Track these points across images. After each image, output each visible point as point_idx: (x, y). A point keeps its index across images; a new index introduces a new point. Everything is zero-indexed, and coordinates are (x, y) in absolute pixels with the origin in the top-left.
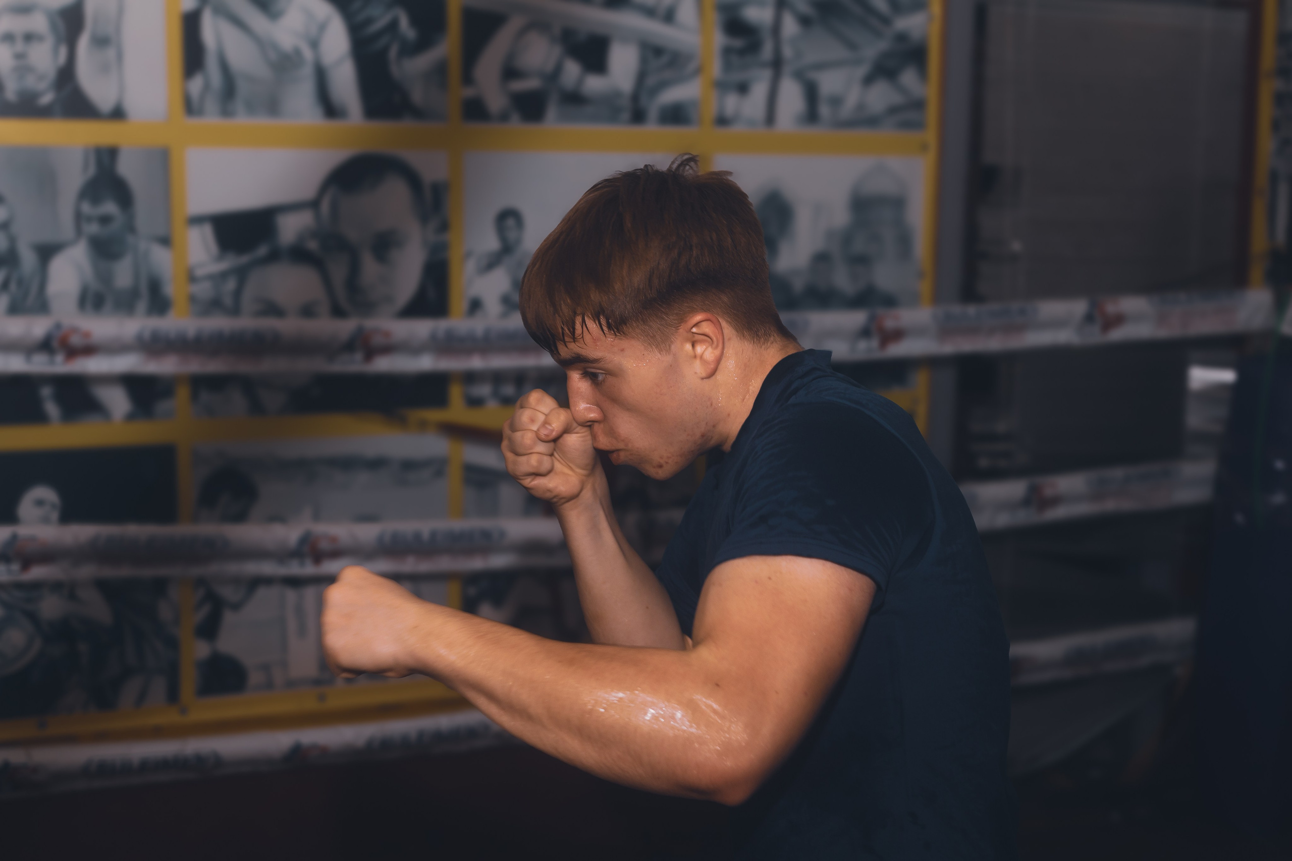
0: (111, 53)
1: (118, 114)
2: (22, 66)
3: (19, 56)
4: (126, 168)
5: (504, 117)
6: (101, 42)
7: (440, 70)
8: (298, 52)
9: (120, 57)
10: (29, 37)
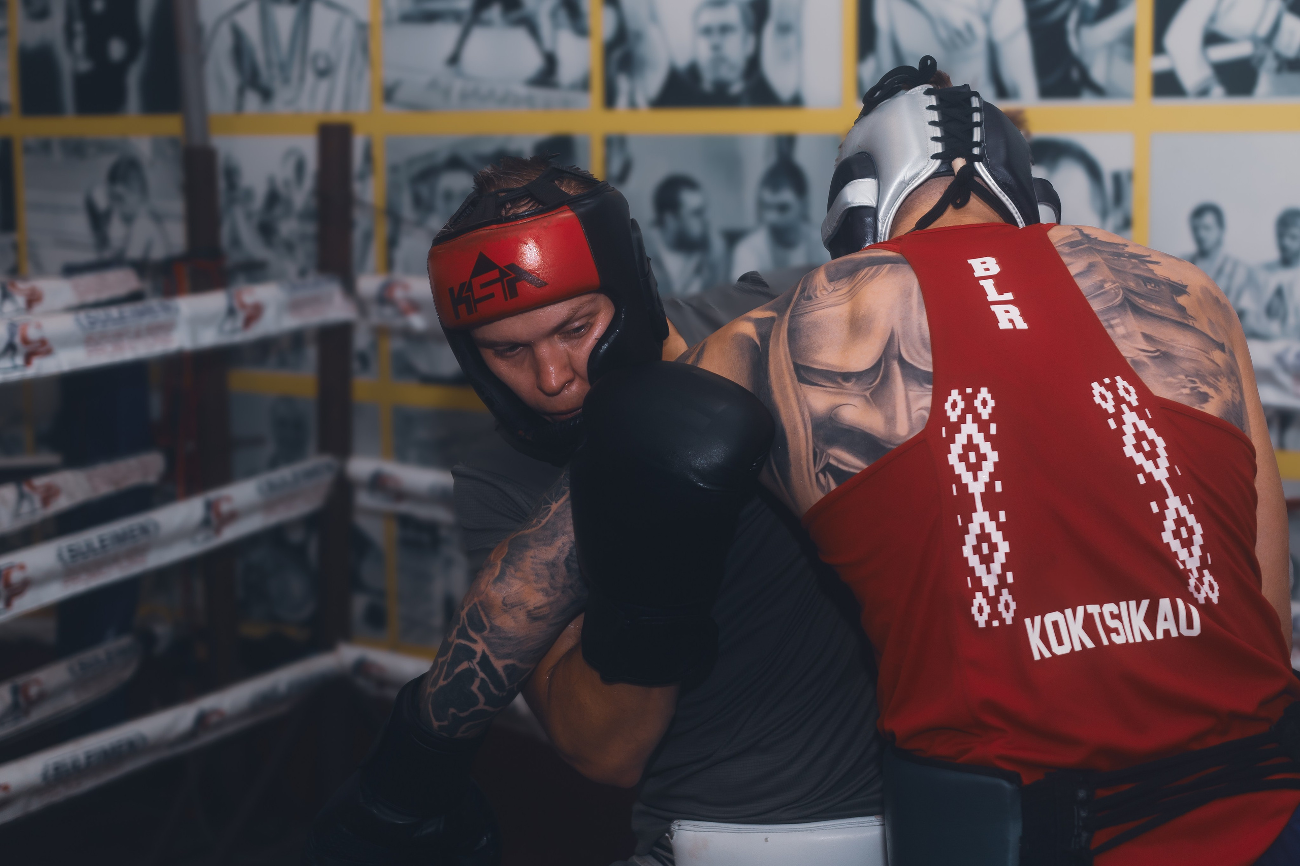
0: (791, 40)
1: (796, 102)
2: (719, 59)
3: (716, 48)
4: (804, 157)
5: (1204, 92)
6: (784, 29)
7: (1128, 39)
8: (969, 28)
9: (800, 44)
10: (725, 29)
